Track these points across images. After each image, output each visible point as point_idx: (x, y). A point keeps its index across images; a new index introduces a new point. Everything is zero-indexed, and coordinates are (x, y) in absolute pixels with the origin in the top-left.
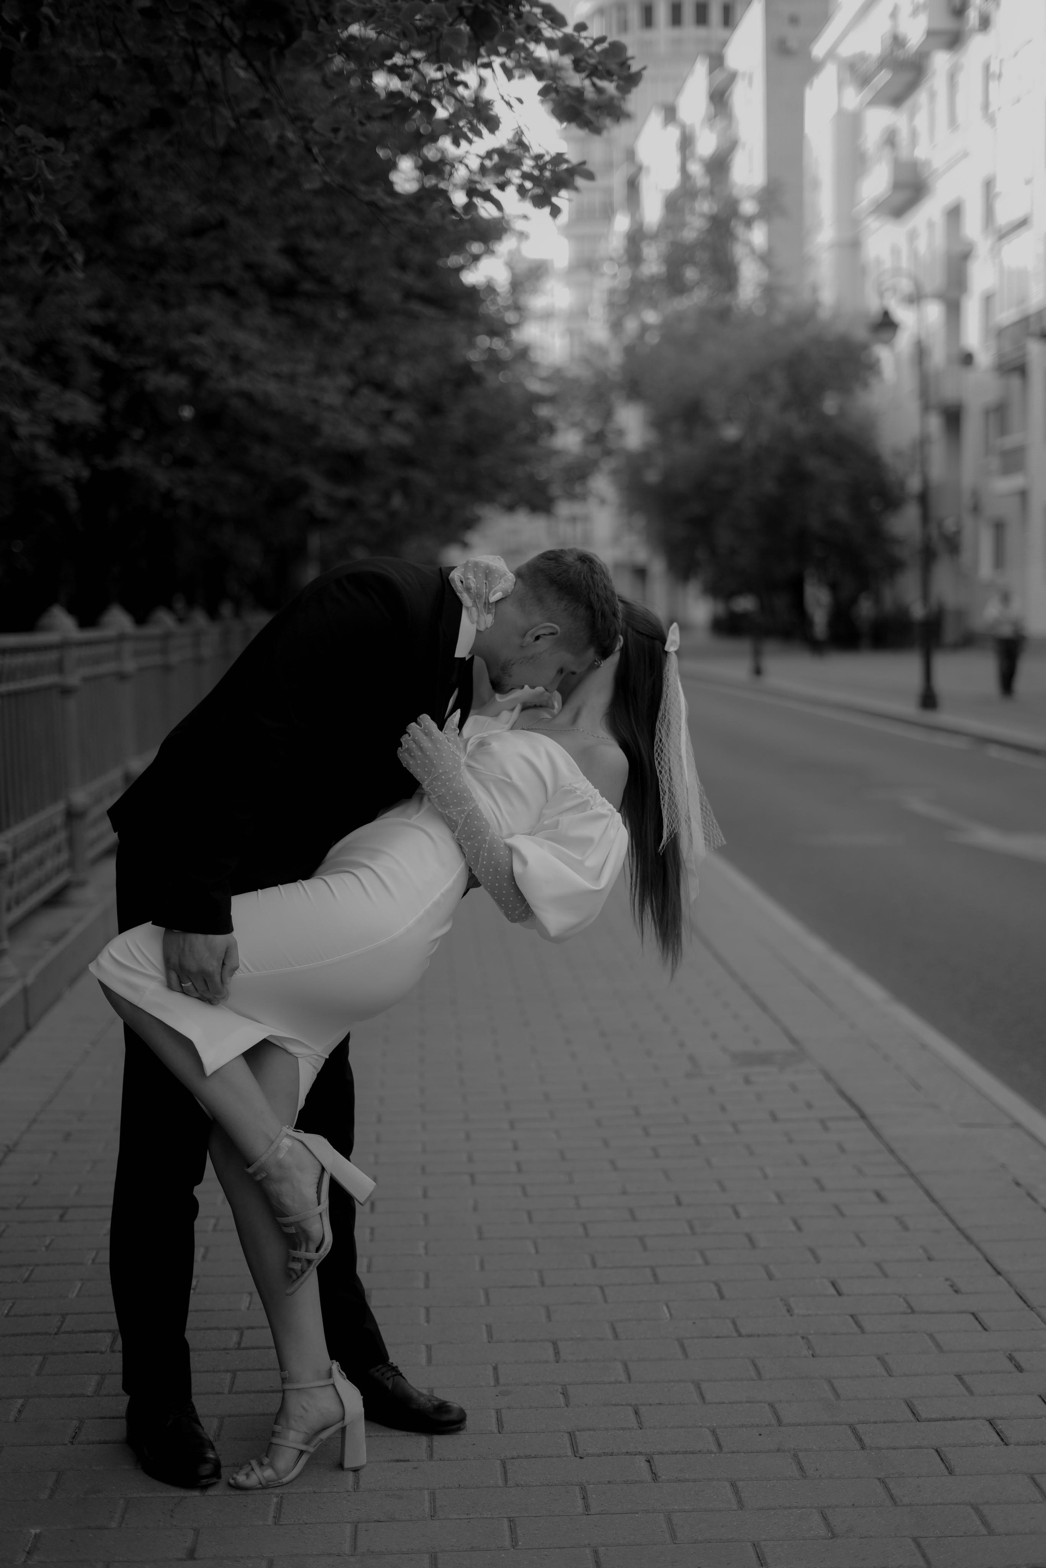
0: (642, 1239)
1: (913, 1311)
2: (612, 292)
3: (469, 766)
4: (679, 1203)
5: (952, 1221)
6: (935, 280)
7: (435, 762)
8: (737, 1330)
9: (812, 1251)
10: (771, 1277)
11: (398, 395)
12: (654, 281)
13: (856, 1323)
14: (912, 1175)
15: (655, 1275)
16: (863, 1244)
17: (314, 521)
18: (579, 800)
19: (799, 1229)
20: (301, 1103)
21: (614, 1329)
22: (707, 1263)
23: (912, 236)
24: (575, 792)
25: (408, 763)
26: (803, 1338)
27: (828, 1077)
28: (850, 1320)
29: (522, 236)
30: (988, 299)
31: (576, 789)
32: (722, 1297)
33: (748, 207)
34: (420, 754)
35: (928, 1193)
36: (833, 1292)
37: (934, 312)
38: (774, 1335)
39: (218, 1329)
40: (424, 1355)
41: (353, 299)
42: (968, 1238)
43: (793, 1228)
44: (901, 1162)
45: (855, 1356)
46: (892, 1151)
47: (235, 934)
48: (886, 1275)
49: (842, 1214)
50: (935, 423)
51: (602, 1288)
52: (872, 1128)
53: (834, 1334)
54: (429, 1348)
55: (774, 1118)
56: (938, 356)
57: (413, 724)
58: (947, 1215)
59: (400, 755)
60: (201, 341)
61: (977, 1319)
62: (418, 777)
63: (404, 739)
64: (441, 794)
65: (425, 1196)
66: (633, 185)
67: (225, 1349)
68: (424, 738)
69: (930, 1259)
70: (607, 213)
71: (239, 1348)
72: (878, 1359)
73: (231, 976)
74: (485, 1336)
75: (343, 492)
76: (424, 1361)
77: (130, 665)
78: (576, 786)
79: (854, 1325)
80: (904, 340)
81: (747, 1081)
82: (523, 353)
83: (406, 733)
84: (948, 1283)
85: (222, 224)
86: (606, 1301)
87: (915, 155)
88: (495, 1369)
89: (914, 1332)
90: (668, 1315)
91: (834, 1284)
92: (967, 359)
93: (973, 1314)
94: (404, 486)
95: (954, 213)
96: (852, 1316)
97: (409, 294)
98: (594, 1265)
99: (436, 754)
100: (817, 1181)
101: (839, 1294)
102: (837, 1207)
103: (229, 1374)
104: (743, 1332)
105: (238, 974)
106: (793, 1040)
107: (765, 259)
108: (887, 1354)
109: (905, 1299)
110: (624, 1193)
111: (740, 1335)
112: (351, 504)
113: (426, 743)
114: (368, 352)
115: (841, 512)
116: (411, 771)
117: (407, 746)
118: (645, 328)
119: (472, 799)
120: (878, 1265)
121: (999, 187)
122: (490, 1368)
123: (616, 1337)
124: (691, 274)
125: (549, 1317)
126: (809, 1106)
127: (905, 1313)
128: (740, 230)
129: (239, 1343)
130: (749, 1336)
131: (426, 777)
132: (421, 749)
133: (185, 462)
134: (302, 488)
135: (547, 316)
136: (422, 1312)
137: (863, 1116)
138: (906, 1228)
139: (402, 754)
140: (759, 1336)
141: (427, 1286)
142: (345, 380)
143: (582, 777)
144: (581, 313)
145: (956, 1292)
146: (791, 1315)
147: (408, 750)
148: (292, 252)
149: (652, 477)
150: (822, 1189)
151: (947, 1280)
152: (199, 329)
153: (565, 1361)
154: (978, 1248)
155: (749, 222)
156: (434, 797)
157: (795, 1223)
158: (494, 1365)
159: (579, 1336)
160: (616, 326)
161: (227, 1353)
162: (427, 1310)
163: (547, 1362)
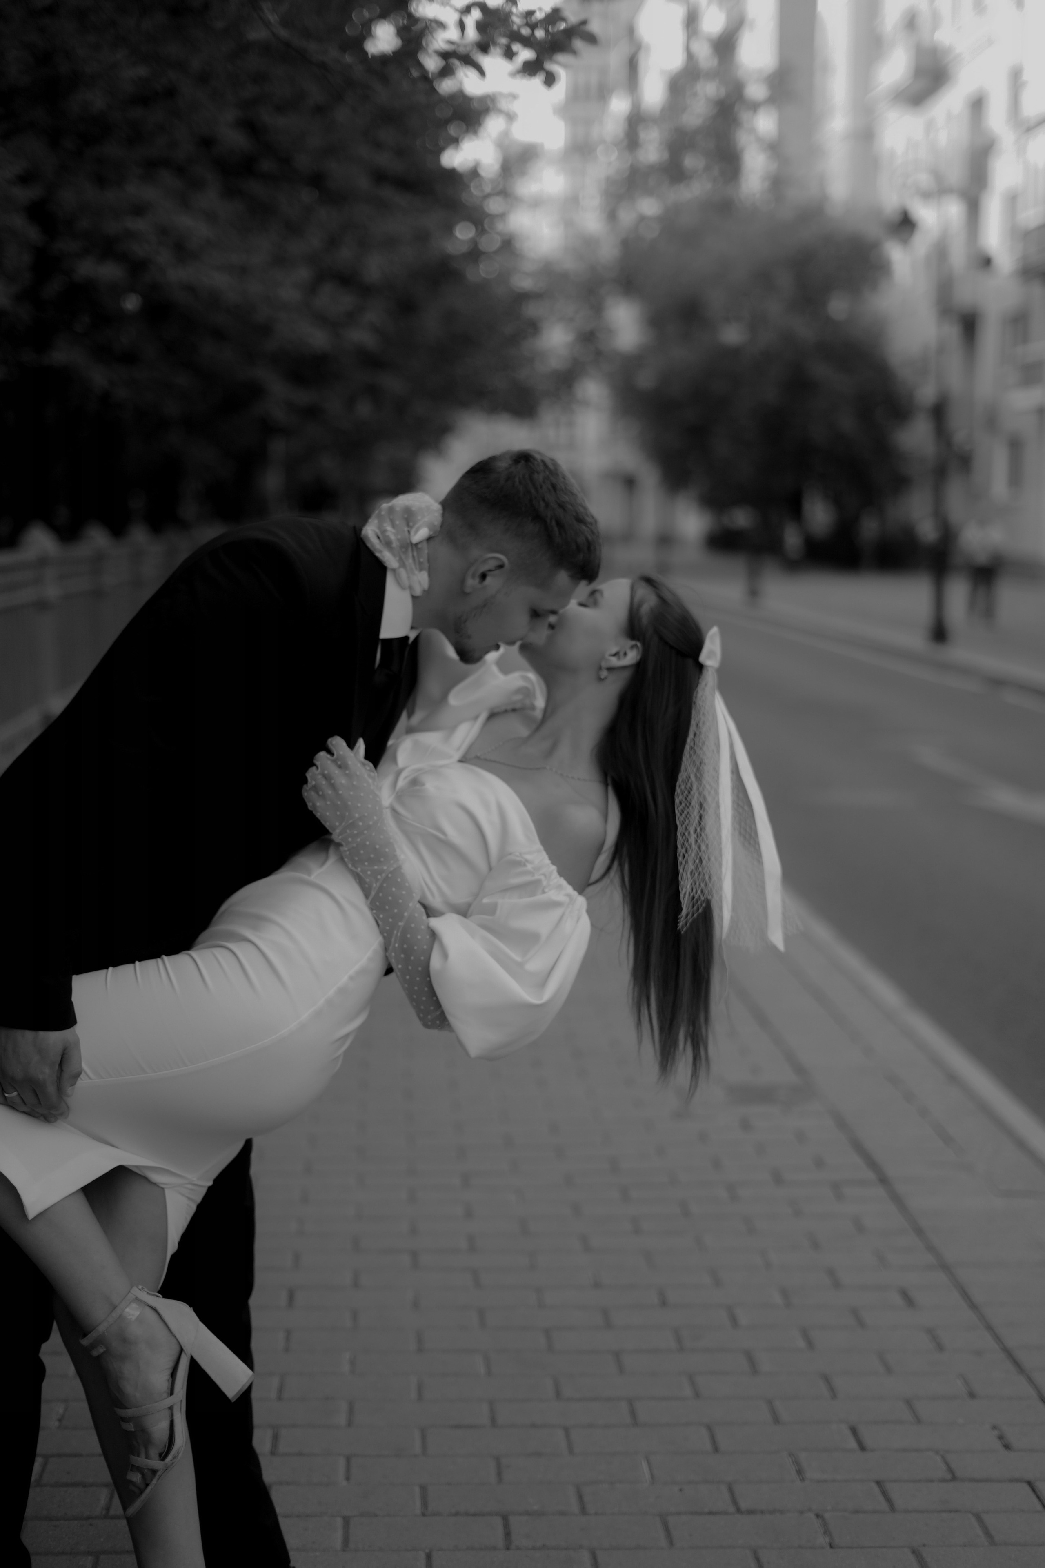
0: (617, 1355)
1: (954, 1478)
2: (609, 181)
3: (394, 811)
4: (664, 1303)
5: (997, 1338)
6: (956, 175)
7: (349, 803)
8: (735, 1502)
9: (827, 1380)
10: (776, 1420)
11: (365, 291)
12: (652, 169)
13: (884, 1493)
14: (945, 1267)
15: (633, 1413)
16: (889, 1370)
17: (268, 428)
18: (528, 878)
19: (810, 1344)
20: (172, 1246)
21: (580, 1497)
22: (697, 1395)
23: (930, 126)
24: (525, 865)
25: (314, 805)
26: (818, 1516)
27: (841, 1123)
28: (876, 1489)
29: (510, 117)
30: (1012, 200)
31: (527, 861)
32: (716, 1449)
33: (756, 91)
34: (330, 792)
35: (965, 1294)
36: (853, 1444)
37: (954, 210)
38: (781, 1512)
39: (84, 1485)
40: (339, 1535)
41: (317, 180)
42: (1016, 1363)
43: (801, 1343)
44: (931, 1248)
45: (884, 1547)
46: (919, 1232)
47: (79, 1029)
48: (918, 1420)
49: (861, 1324)
50: (953, 332)
51: (567, 1430)
52: (897, 1199)
53: (857, 1512)
54: (347, 1521)
55: (778, 1179)
56: (958, 257)
57: (323, 754)
58: (989, 1328)
59: (305, 794)
60: (140, 225)
61: (1034, 1491)
62: (328, 824)
63: (311, 773)
64: (354, 845)
65: (356, 1284)
66: (632, 66)
67: (88, 1518)
68: (336, 772)
69: (972, 1395)
70: (603, 94)
71: (106, 1516)
72: (913, 1552)
73: (73, 1084)
74: (418, 1504)
75: (303, 397)
76: (338, 1543)
77: (52, 591)
78: (528, 857)
79: (881, 1498)
80: (922, 243)
81: (746, 1125)
82: (508, 244)
83: (313, 765)
84: (996, 1433)
85: (171, 93)
86: (571, 1450)
87: (935, 38)
88: (429, 1557)
89: (957, 1511)
90: (647, 1476)
91: (854, 1431)
92: (986, 262)
93: (1029, 1483)
94: (373, 392)
95: (978, 105)
96: (878, 1483)
97: (380, 177)
98: (558, 1395)
99: (351, 793)
100: (831, 1273)
101: (862, 1448)
102: (855, 1312)
103: (90, 1558)
104: (743, 1505)
105: (81, 1082)
106: (799, 1069)
107: (774, 148)
108: (924, 1545)
109: (943, 1457)
110: (597, 1285)
111: (739, 1511)
112: (312, 412)
113: (341, 780)
114: (333, 242)
115: (847, 423)
116: (318, 815)
117: (314, 783)
118: (642, 218)
119: (395, 858)
120: (909, 1403)
121: (1026, 76)
122: (422, 1555)
123: (583, 1511)
124: (691, 161)
125: (499, 1474)
126: (819, 1163)
127: (944, 1481)
128: (744, 116)
129: (108, 1509)
130: (751, 1512)
131: (337, 824)
132: (333, 786)
133: (129, 358)
134: (256, 391)
135: (536, 203)
136: (342, 1462)
137: (883, 1180)
138: (940, 1347)
139: (308, 794)
140: (762, 1512)
141: (350, 1424)
142: (304, 274)
143: (538, 846)
144: (572, 201)
145: (1007, 1447)
146: (803, 1480)
147: (316, 788)
148: (251, 127)
149: (646, 380)
150: (837, 1284)
151: (994, 1427)
152: (139, 210)
153: (518, 1548)
154: (1030, 1380)
155: (755, 107)
156: (346, 849)
157: (805, 1334)
158: (427, 1551)
159: (536, 1508)
160: (612, 216)
161: (91, 1525)
162: (348, 1460)
163: (494, 1548)
